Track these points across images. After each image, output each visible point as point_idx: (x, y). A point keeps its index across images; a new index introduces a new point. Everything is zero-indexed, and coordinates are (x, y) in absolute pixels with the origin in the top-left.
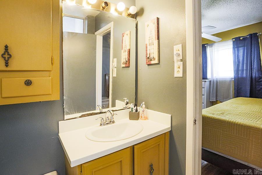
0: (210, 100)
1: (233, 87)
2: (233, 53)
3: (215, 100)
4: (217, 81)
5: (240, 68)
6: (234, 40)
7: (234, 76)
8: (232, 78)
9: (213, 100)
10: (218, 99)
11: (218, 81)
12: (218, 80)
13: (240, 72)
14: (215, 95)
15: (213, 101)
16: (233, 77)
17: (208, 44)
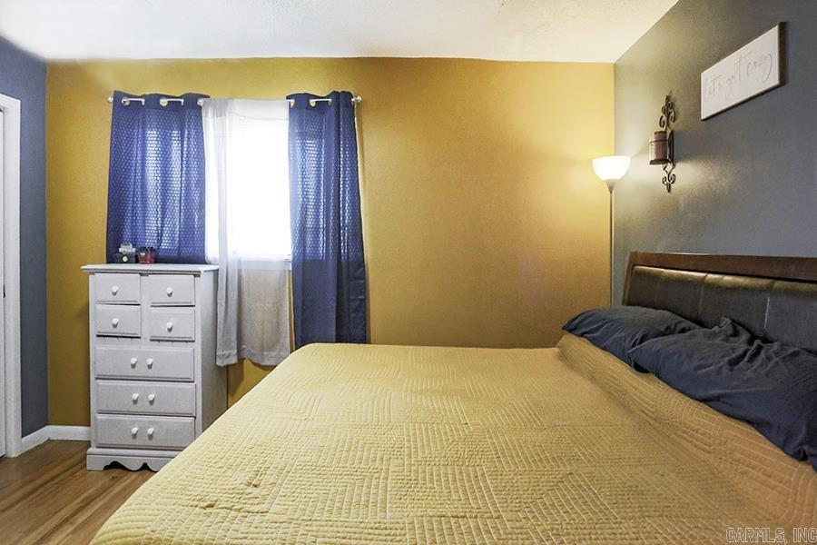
0: (219, 363)
1: (290, 298)
2: (290, 160)
3: (234, 360)
4: (240, 271)
5: (310, 224)
6: (292, 101)
7: (294, 253)
8: (286, 261)
9: (227, 362)
10: (245, 355)
11: (244, 274)
12: (243, 268)
13: (309, 239)
14: (234, 337)
15: (227, 366)
16: (290, 258)
17: (209, 97)
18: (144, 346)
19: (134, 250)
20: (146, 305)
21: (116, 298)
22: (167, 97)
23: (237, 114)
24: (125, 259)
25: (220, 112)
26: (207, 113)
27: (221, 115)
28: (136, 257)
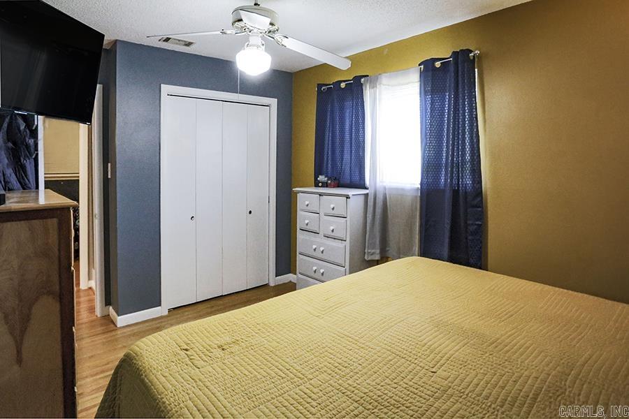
0: (366, 257)
3: (377, 257)
6: (422, 67)
9: (371, 258)
10: (389, 254)
17: (368, 76)
18: (319, 239)
19: (326, 179)
20: (322, 214)
21: (309, 208)
22: (344, 81)
23: (384, 85)
24: (320, 184)
25: (373, 86)
26: (366, 87)
27: (373, 88)
28: (327, 183)
